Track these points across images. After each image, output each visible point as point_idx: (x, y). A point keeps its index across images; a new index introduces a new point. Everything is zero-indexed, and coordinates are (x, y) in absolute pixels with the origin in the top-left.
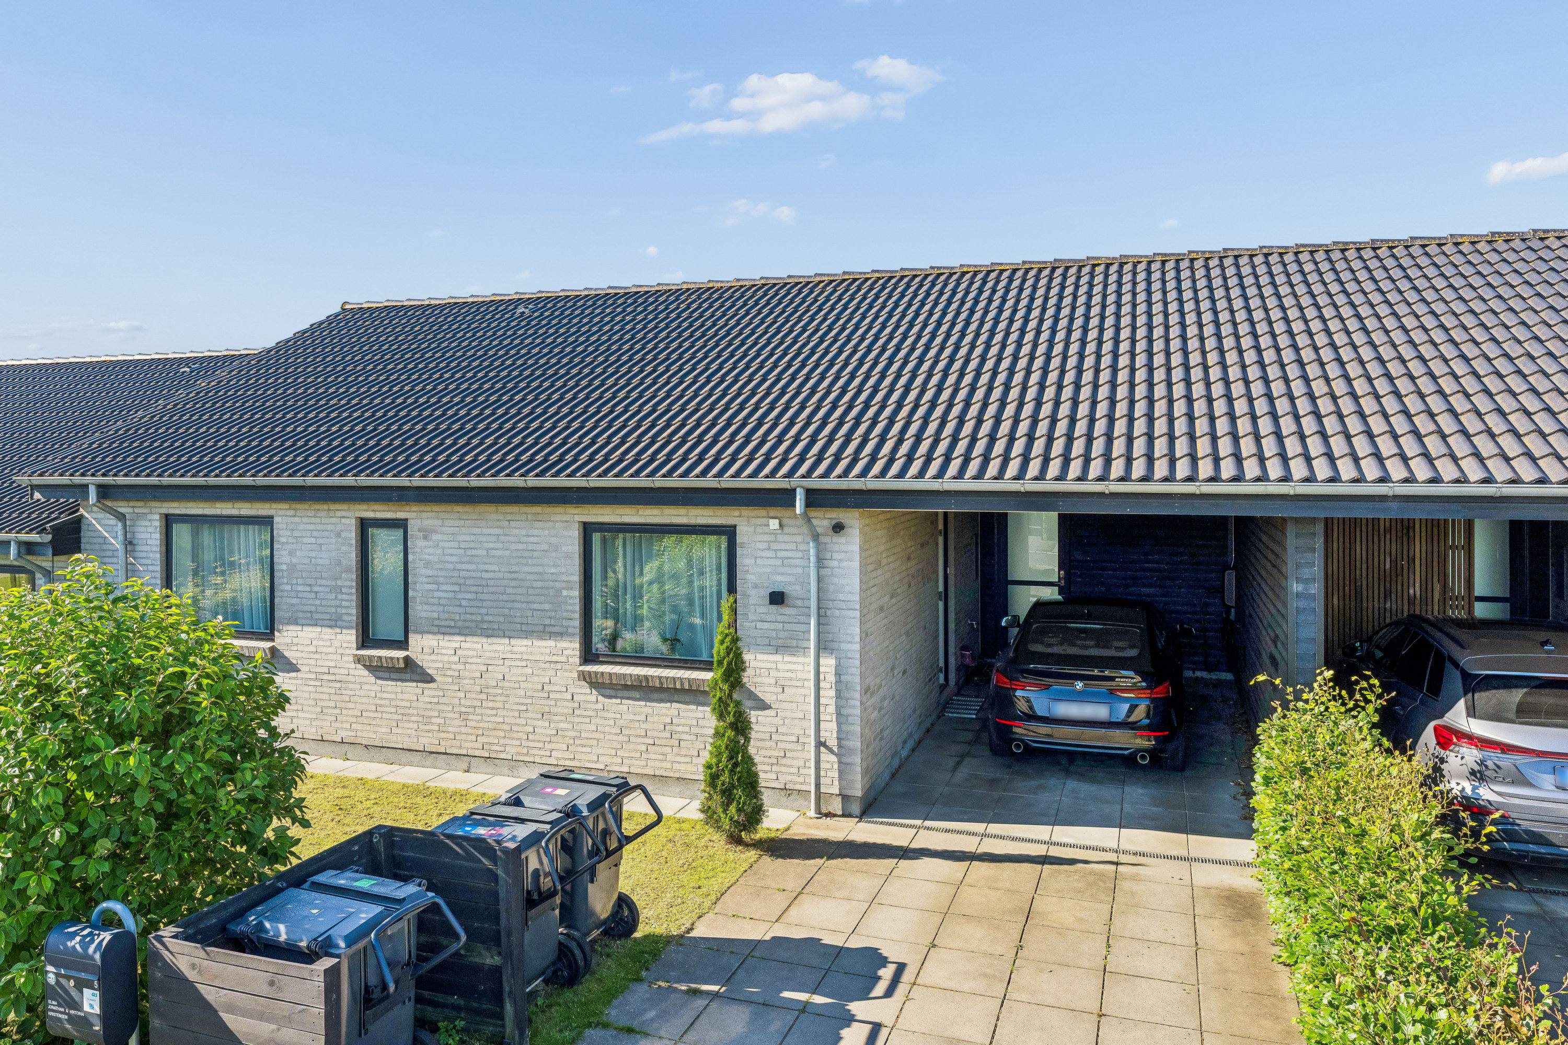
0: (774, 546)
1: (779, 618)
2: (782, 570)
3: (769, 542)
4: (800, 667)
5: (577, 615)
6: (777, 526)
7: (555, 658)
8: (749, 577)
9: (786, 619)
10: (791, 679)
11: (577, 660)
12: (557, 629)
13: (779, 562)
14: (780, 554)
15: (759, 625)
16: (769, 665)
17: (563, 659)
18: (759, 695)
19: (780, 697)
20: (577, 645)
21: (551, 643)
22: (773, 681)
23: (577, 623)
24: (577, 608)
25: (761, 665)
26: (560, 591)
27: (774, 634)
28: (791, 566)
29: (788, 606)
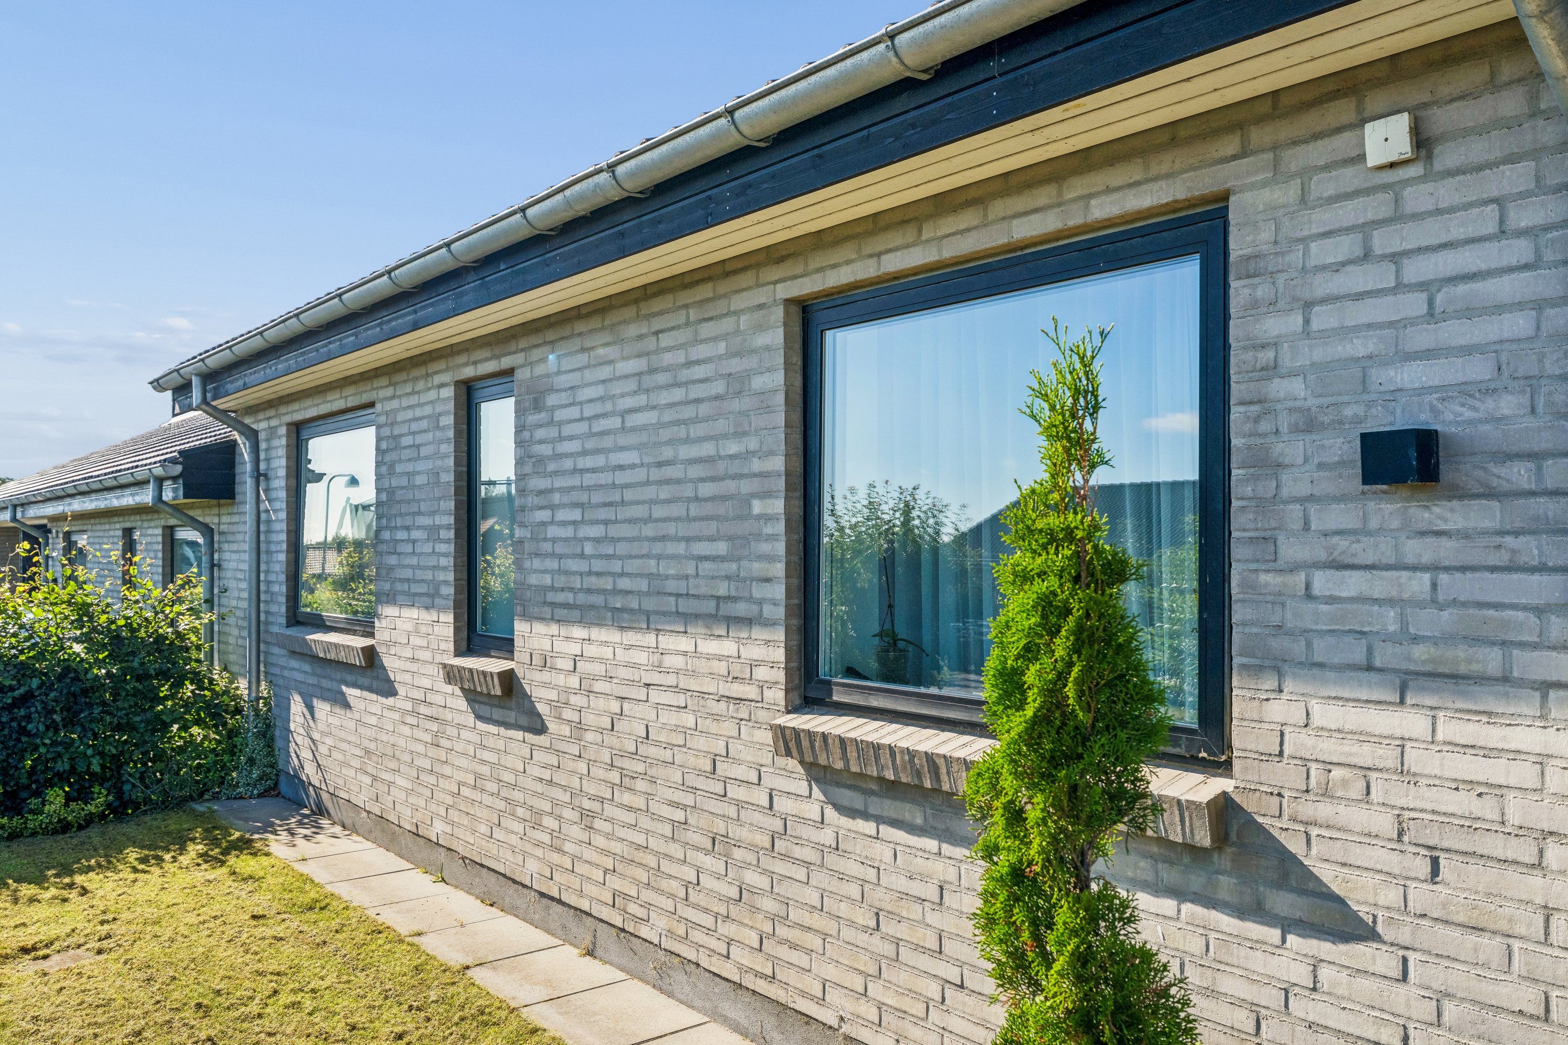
0: (1383, 241)
1: (1415, 550)
2: (1421, 338)
3: (1366, 228)
4: (1526, 774)
5: (779, 569)
6: (1402, 146)
7: (737, 690)
8: (1278, 388)
9: (1447, 550)
10: (1472, 825)
11: (777, 695)
12: (741, 609)
13: (1415, 304)
14: (1415, 270)
15: (1322, 582)
16: (1365, 754)
17: (750, 692)
18: (1326, 874)
19: (1420, 896)
20: (780, 654)
21: (728, 647)
22: (1384, 823)
23: (779, 591)
24: (780, 548)
25: (1330, 749)
26: (746, 501)
27: (1390, 620)
28: (1468, 313)
29: (1458, 493)
